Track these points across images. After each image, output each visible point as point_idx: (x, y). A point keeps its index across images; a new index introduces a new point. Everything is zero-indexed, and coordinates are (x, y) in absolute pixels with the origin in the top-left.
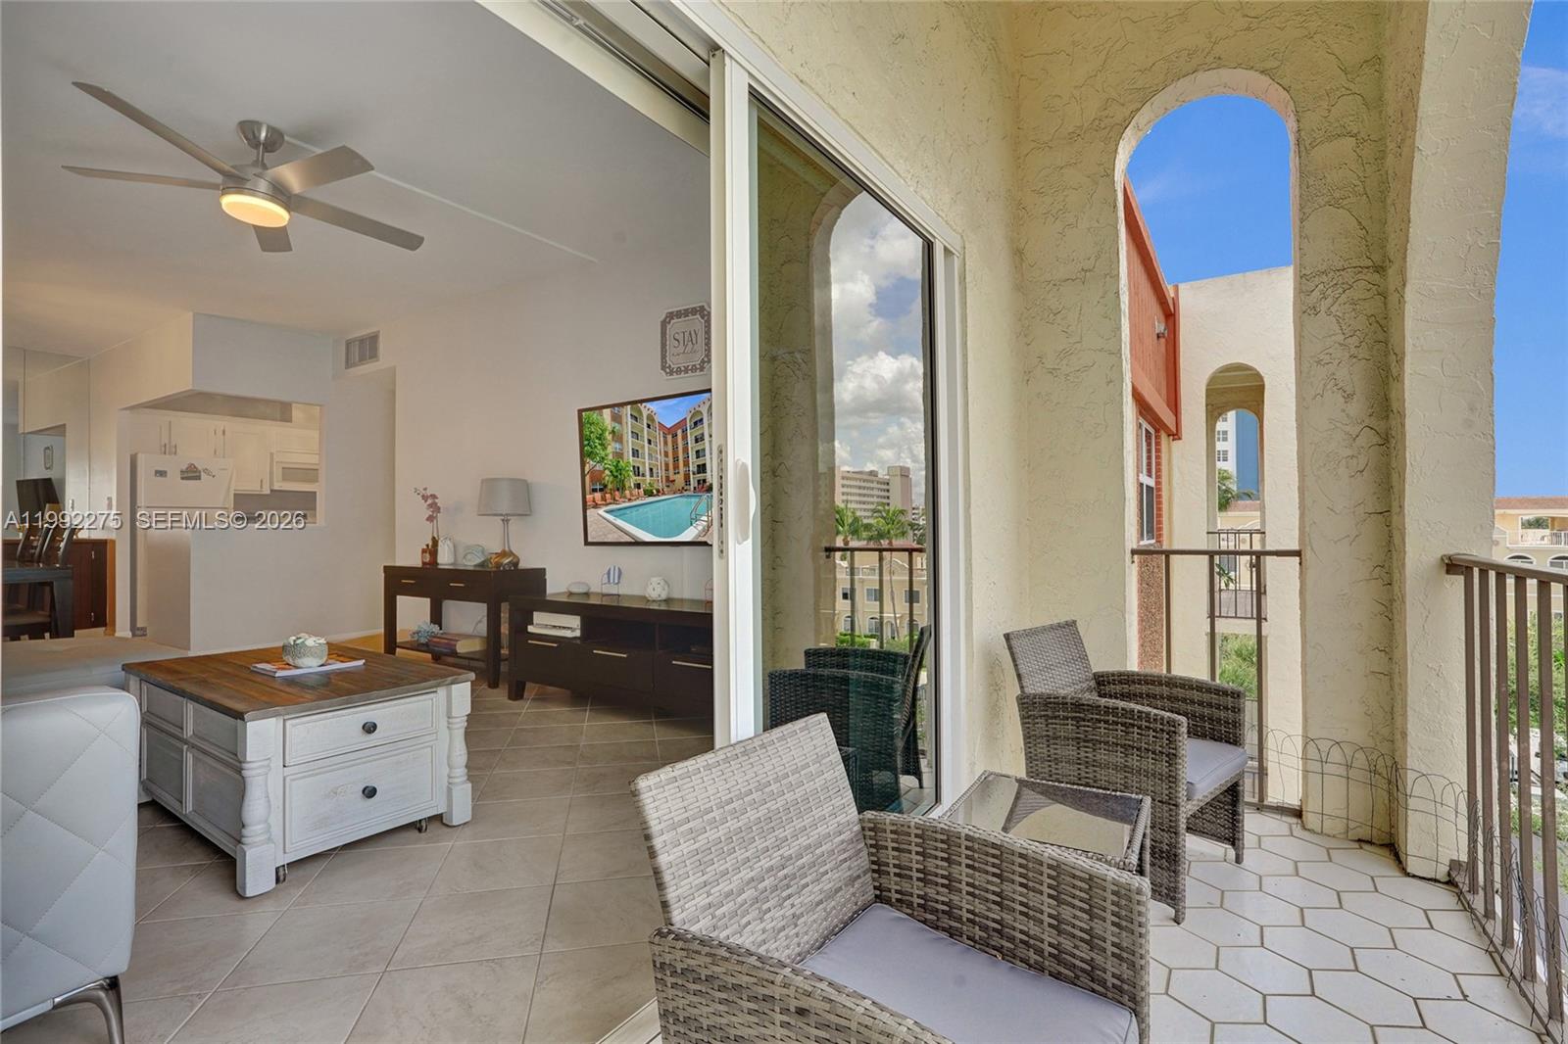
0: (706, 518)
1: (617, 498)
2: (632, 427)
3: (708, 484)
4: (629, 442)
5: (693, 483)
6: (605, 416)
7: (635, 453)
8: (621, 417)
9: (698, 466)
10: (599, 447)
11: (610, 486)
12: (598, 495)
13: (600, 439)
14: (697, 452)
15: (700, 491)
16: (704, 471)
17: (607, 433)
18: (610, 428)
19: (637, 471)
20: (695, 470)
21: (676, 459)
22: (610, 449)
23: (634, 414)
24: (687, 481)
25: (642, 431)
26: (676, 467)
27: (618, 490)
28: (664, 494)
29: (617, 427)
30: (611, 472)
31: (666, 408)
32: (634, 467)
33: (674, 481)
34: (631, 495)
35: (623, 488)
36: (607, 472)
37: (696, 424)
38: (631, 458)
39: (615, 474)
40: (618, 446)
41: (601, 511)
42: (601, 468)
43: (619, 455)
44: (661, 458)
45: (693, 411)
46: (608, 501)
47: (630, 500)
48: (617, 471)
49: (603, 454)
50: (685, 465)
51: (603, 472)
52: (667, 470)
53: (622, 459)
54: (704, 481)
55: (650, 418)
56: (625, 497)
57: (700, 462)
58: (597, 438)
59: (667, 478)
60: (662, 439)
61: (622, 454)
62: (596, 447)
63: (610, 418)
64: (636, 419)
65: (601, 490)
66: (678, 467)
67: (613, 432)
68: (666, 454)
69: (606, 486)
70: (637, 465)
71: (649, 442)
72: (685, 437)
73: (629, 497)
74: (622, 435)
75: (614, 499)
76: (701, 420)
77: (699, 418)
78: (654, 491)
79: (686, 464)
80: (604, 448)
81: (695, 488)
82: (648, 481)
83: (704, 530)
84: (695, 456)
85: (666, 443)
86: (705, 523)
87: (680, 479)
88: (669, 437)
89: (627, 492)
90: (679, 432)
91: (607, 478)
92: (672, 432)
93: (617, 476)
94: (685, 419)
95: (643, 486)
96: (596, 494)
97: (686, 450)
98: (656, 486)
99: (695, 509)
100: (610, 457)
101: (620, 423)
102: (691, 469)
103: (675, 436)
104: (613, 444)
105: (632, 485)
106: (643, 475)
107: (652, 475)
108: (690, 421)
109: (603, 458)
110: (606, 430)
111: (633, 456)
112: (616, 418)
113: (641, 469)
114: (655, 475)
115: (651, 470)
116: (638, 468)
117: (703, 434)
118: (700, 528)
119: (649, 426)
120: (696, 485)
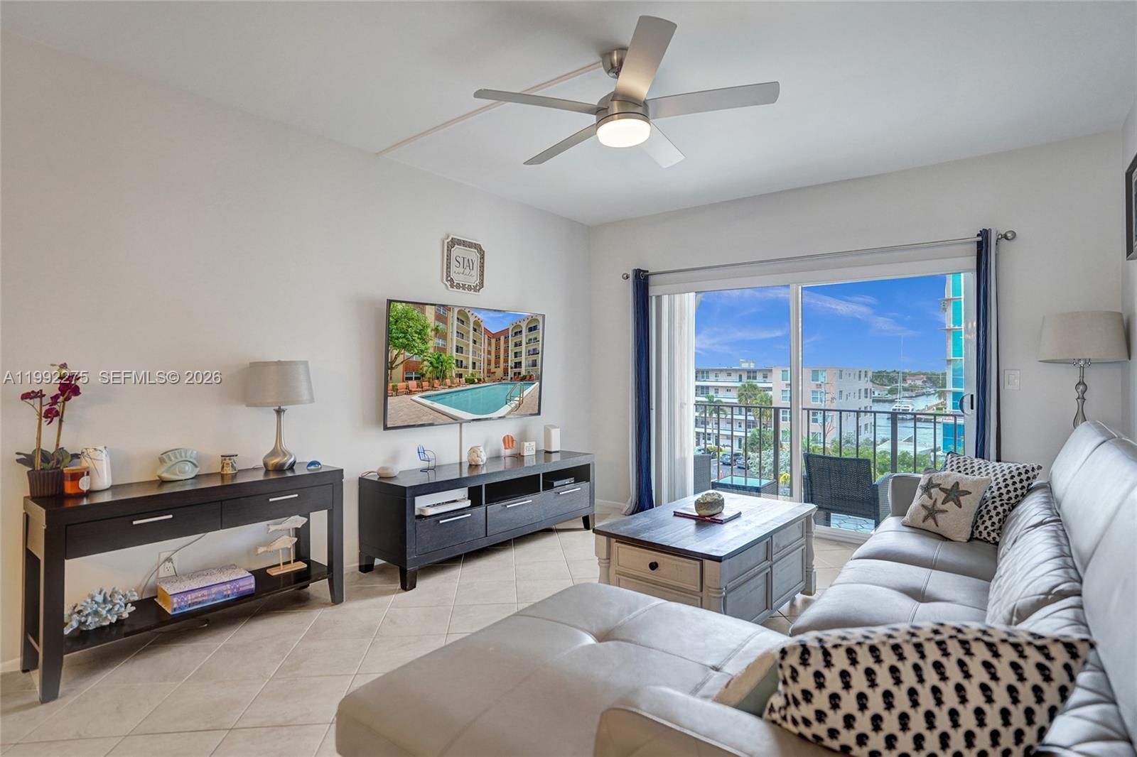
0: (518, 399)
1: (435, 386)
2: (457, 328)
3: (522, 375)
4: (454, 341)
5: (510, 374)
6: (427, 314)
7: (459, 349)
8: (446, 318)
9: (516, 363)
10: (418, 341)
11: (428, 375)
12: (413, 384)
13: (420, 334)
14: (516, 353)
15: (515, 380)
16: (520, 367)
17: (429, 330)
18: (432, 325)
19: (460, 364)
20: (513, 366)
21: (497, 357)
22: (431, 344)
23: (460, 318)
24: (506, 373)
25: (469, 332)
26: (497, 362)
27: (438, 378)
28: (484, 382)
29: (441, 326)
30: (431, 363)
31: (492, 318)
32: (457, 361)
33: (495, 372)
34: (452, 382)
35: (444, 377)
36: (426, 363)
37: (516, 334)
38: (454, 353)
39: (436, 365)
40: (441, 342)
41: (416, 397)
42: (419, 359)
43: (442, 350)
44: (484, 356)
45: (515, 325)
46: (425, 388)
47: (450, 387)
48: (438, 363)
49: (423, 347)
50: (504, 362)
51: (422, 363)
52: (489, 363)
53: (445, 353)
54: (519, 373)
55: (476, 323)
56: (446, 385)
57: (517, 360)
58: (416, 332)
59: (489, 371)
60: (486, 341)
61: (446, 349)
62: (414, 340)
63: (433, 318)
64: (462, 322)
65: (416, 378)
66: (499, 363)
67: (436, 330)
68: (489, 353)
69: (423, 375)
70: (460, 359)
71: (475, 342)
72: (506, 342)
73: (450, 384)
74: (446, 334)
75: (433, 386)
76: (521, 332)
77: (519, 330)
78: (476, 380)
79: (506, 361)
80: (424, 341)
81: (511, 378)
82: (470, 372)
83: (516, 407)
84: (513, 356)
85: (490, 344)
86: (517, 402)
87: (500, 372)
88: (493, 341)
89: (448, 381)
90: (502, 338)
91: (425, 369)
92: (496, 337)
93: (438, 367)
94: (508, 329)
95: (465, 376)
96: (410, 382)
97: (506, 351)
98: (477, 376)
99: (511, 392)
100: (431, 350)
101: (445, 322)
102: (509, 365)
103: (498, 340)
104: (436, 340)
105: (454, 375)
106: (466, 367)
107: (474, 368)
108: (512, 330)
109: (422, 351)
110: (427, 327)
111: (457, 351)
112: (441, 318)
113: (464, 363)
114: (477, 367)
115: (474, 364)
116: (462, 362)
117: (521, 342)
118: (513, 406)
119: (475, 330)
120: (513, 376)
